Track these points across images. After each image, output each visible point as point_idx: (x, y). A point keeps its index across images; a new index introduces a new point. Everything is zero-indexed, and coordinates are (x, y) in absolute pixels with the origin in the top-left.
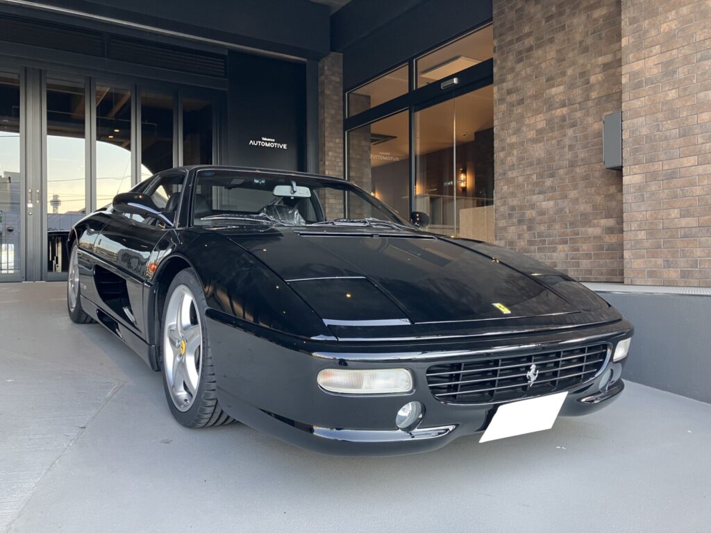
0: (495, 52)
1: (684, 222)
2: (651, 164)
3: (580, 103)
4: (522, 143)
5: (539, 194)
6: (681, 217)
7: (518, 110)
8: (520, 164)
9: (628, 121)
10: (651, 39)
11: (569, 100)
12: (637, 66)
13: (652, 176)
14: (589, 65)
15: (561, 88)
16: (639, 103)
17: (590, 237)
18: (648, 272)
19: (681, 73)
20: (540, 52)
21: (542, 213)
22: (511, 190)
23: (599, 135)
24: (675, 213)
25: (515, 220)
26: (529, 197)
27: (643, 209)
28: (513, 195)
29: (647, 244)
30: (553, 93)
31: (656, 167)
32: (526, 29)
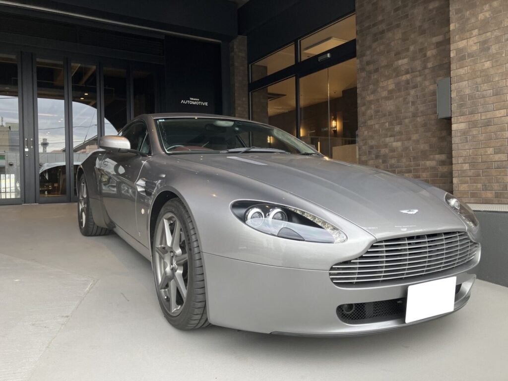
0: (357, 34)
1: (497, 157)
2: (473, 115)
3: (419, 71)
4: (378, 100)
5: (391, 136)
6: (495, 154)
7: (375, 76)
8: (376, 115)
9: (456, 85)
10: (471, 25)
11: (412, 69)
12: (462, 44)
13: (473, 124)
14: (426, 43)
15: (405, 61)
16: (463, 71)
17: (428, 168)
18: (471, 193)
19: (494, 49)
20: (390, 35)
21: (393, 150)
22: (370, 134)
23: (434, 93)
24: (490, 151)
25: (373, 156)
26: (383, 139)
27: (467, 147)
28: (372, 137)
29: (470, 173)
30: (400, 64)
31: (476, 117)
32: (380, 18)
